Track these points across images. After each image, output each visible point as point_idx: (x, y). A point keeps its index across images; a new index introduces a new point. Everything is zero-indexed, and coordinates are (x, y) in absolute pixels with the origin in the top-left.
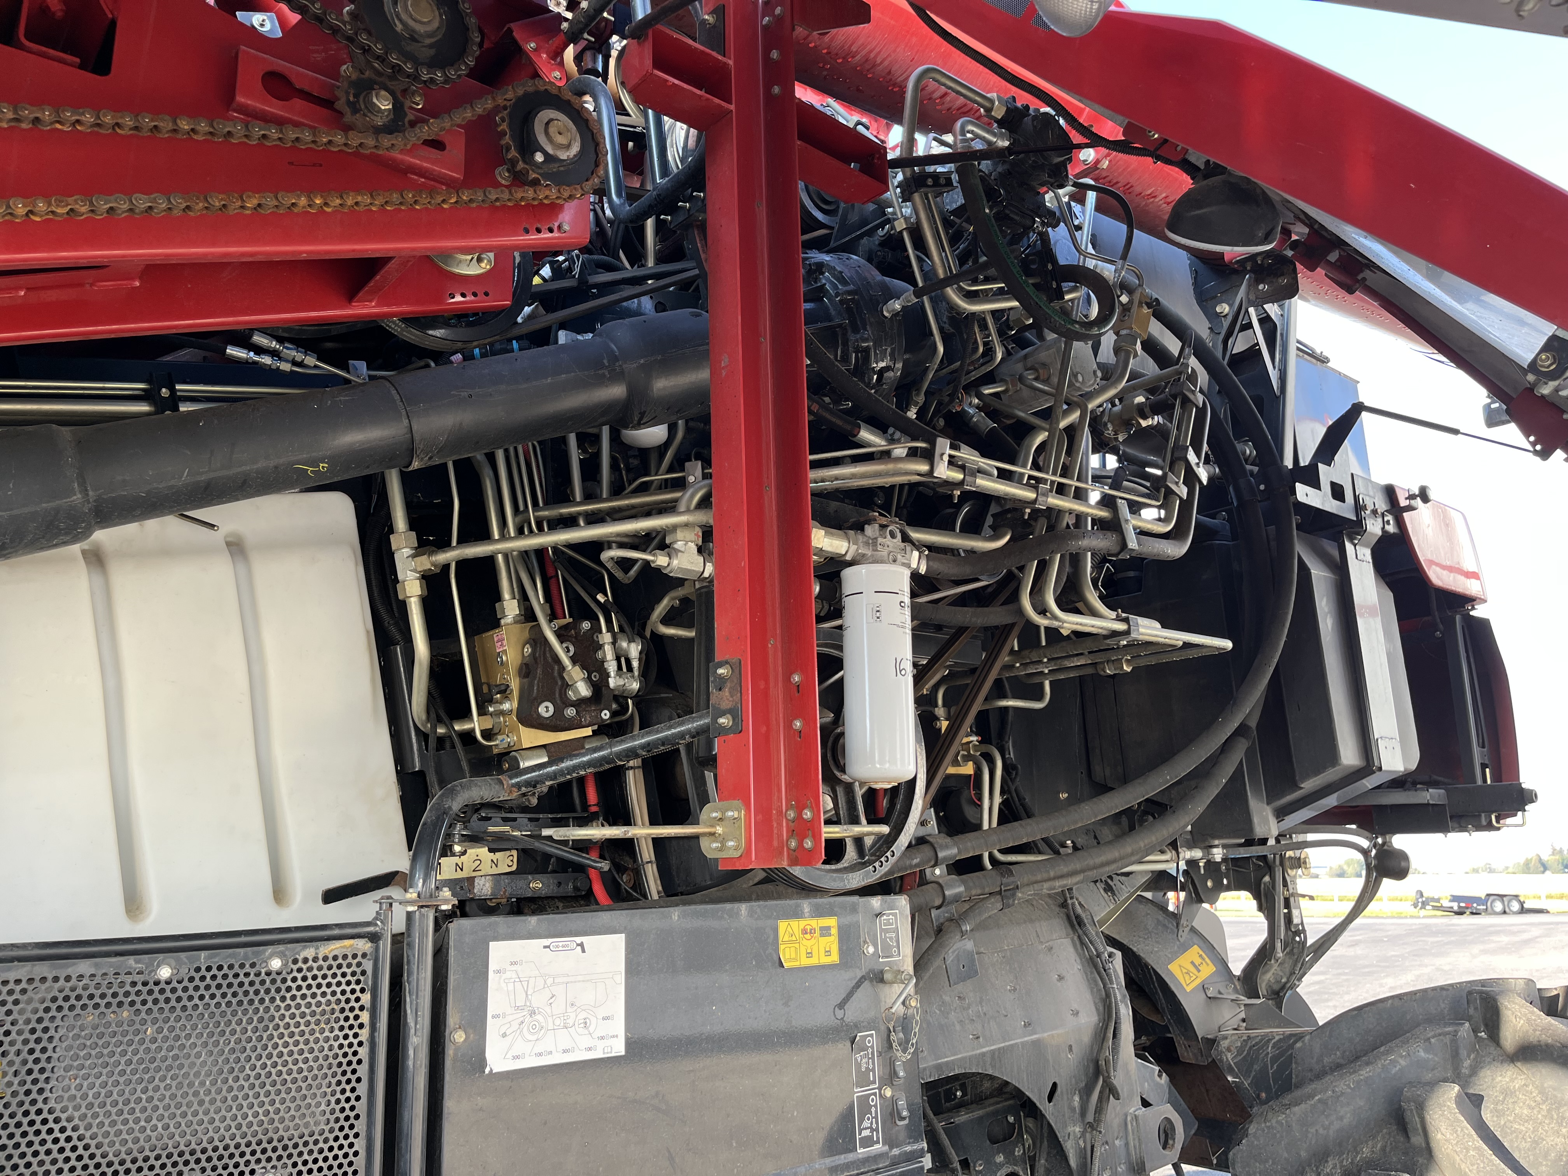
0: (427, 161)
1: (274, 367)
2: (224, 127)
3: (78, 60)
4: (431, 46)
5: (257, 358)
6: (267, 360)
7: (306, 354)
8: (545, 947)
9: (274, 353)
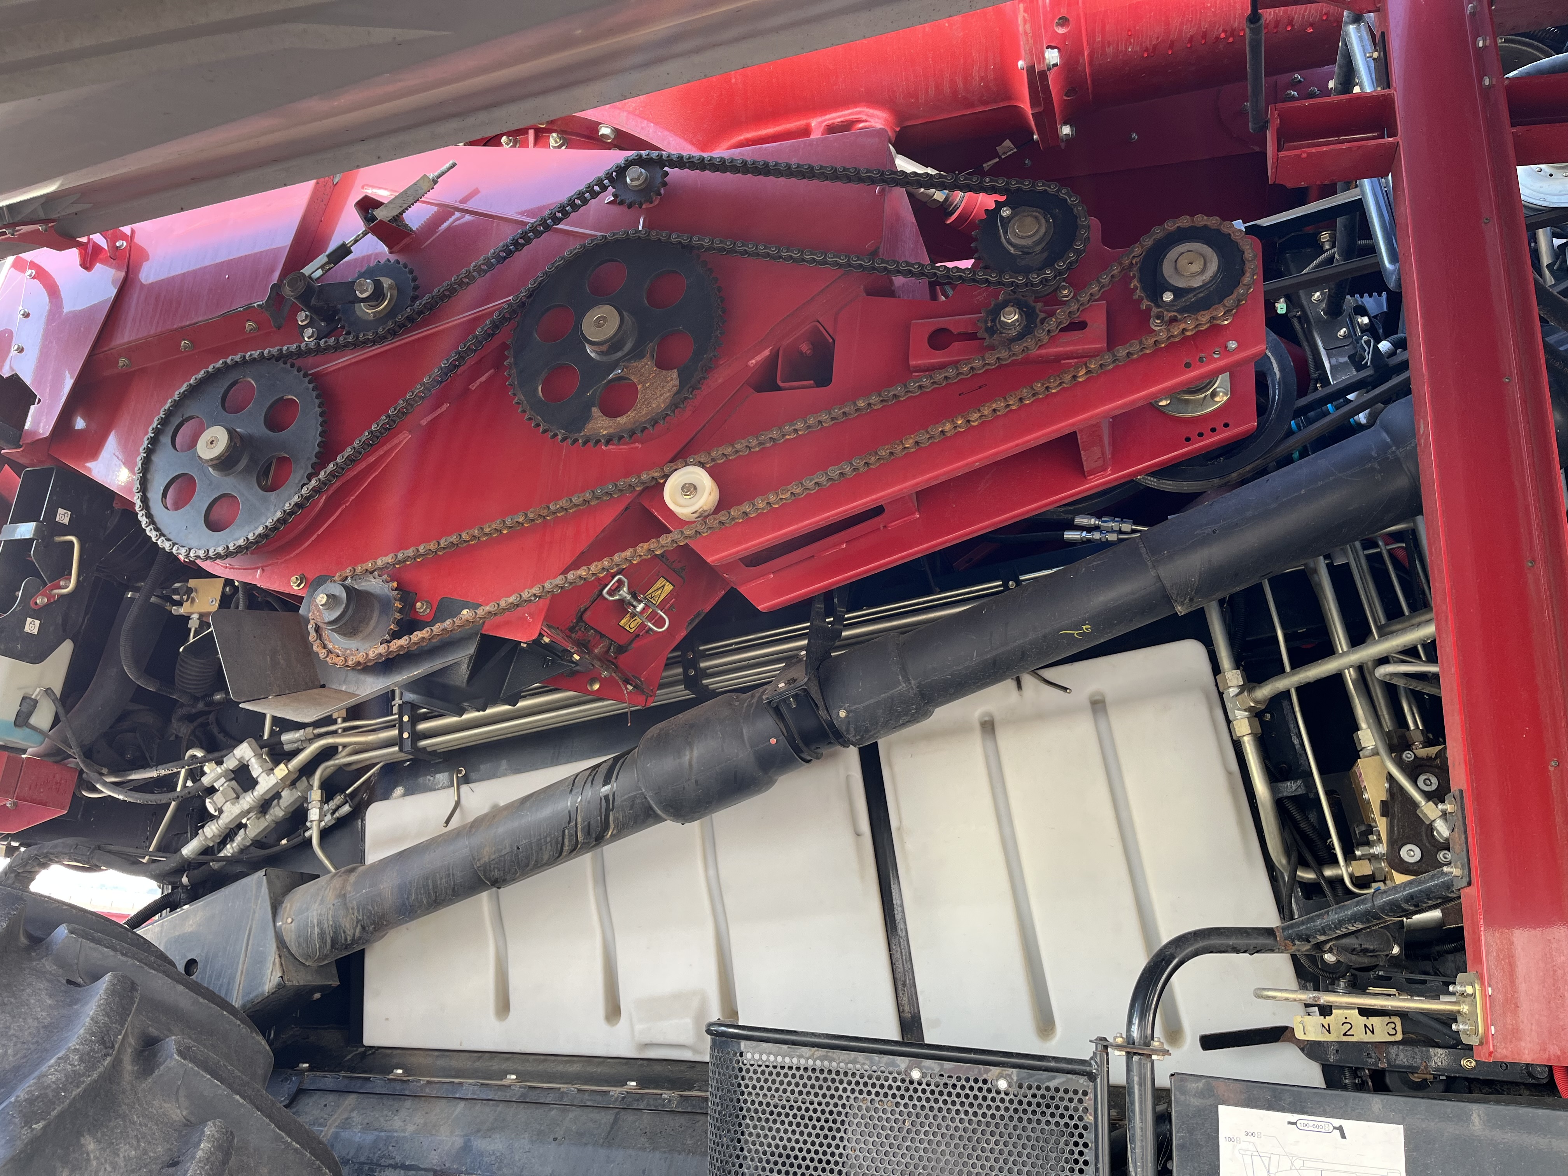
0: (1070, 344)
1: (1104, 540)
2: (913, 385)
3: (812, 382)
4: (1043, 250)
5: (1089, 536)
6: (1097, 536)
7: (1122, 522)
8: (1290, 1123)
9: (1096, 528)
